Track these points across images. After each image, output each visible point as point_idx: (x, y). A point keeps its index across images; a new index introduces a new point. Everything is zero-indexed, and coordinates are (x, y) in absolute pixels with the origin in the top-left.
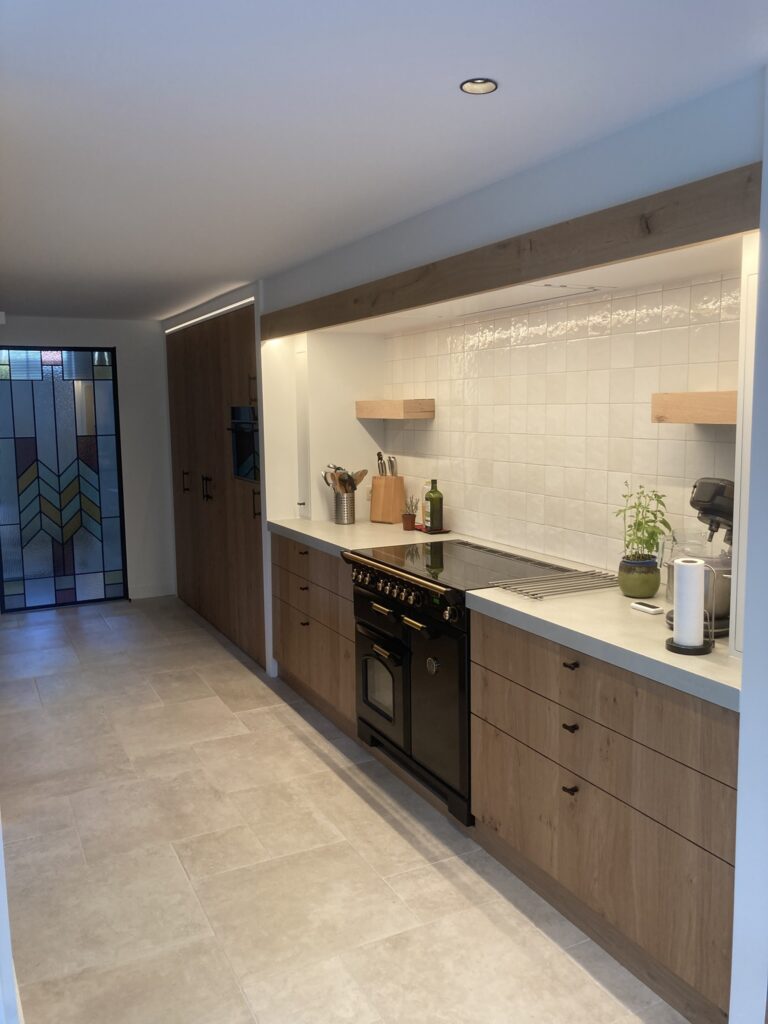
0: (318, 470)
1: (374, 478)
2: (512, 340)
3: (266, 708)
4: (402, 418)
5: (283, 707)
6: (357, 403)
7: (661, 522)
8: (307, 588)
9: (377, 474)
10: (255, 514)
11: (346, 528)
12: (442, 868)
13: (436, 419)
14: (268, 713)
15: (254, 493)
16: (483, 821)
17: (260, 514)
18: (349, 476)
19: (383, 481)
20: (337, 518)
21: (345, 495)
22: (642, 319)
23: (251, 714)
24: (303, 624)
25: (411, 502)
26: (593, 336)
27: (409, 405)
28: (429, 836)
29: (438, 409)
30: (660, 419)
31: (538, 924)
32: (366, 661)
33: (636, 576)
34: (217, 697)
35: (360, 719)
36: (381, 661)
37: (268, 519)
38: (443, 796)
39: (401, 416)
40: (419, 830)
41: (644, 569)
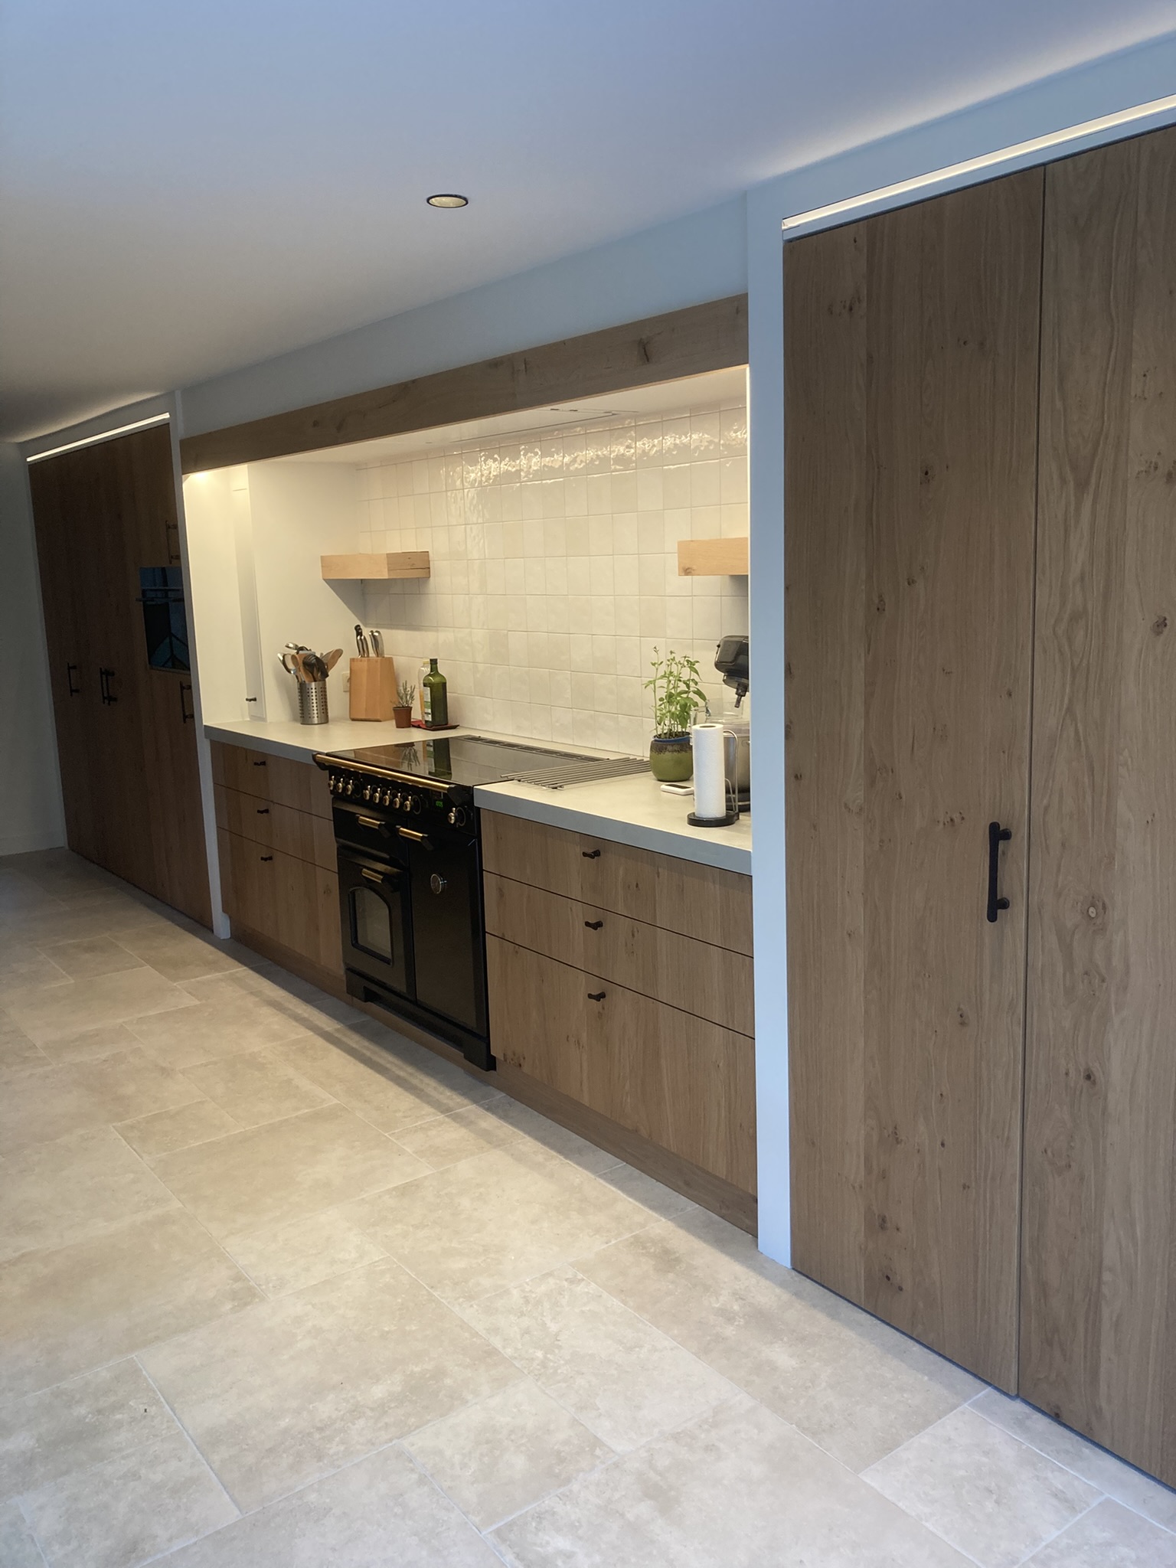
0: (273, 653)
1: (352, 660)
2: (522, 474)
3: (218, 975)
4: (386, 577)
5: (242, 971)
6: (322, 557)
7: (694, 692)
8: (267, 811)
9: (356, 655)
10: (185, 717)
11: (317, 729)
12: (457, 1118)
13: (431, 578)
14: (222, 980)
15: (182, 688)
16: (505, 1060)
17: (192, 716)
18: (317, 658)
19: (365, 664)
20: (304, 716)
21: (313, 685)
22: (669, 450)
23: (198, 982)
24: (265, 859)
25: (405, 689)
26: (616, 470)
27: (395, 560)
28: (442, 1089)
29: (434, 566)
30: (687, 571)
31: (566, 1157)
32: (353, 893)
33: (667, 756)
34: (148, 966)
35: (350, 970)
36: (371, 889)
37: (205, 723)
38: (457, 1043)
39: (384, 575)
40: (429, 1084)
41: (676, 748)
